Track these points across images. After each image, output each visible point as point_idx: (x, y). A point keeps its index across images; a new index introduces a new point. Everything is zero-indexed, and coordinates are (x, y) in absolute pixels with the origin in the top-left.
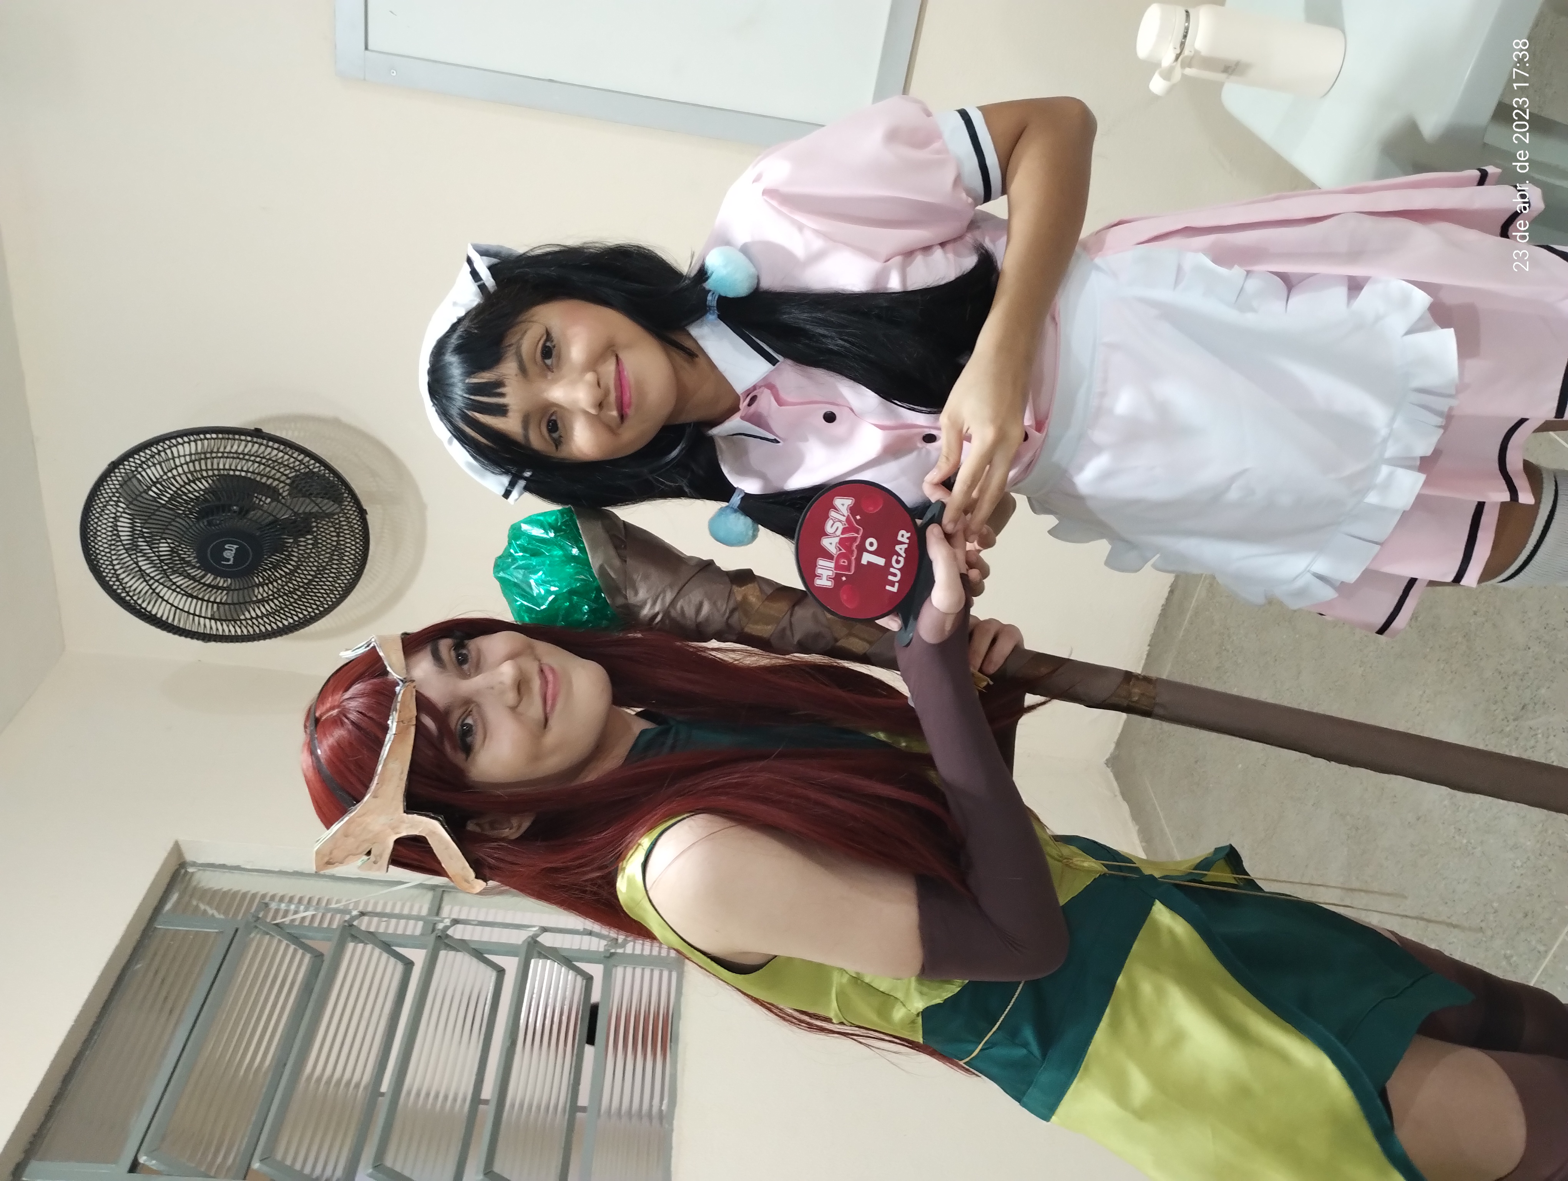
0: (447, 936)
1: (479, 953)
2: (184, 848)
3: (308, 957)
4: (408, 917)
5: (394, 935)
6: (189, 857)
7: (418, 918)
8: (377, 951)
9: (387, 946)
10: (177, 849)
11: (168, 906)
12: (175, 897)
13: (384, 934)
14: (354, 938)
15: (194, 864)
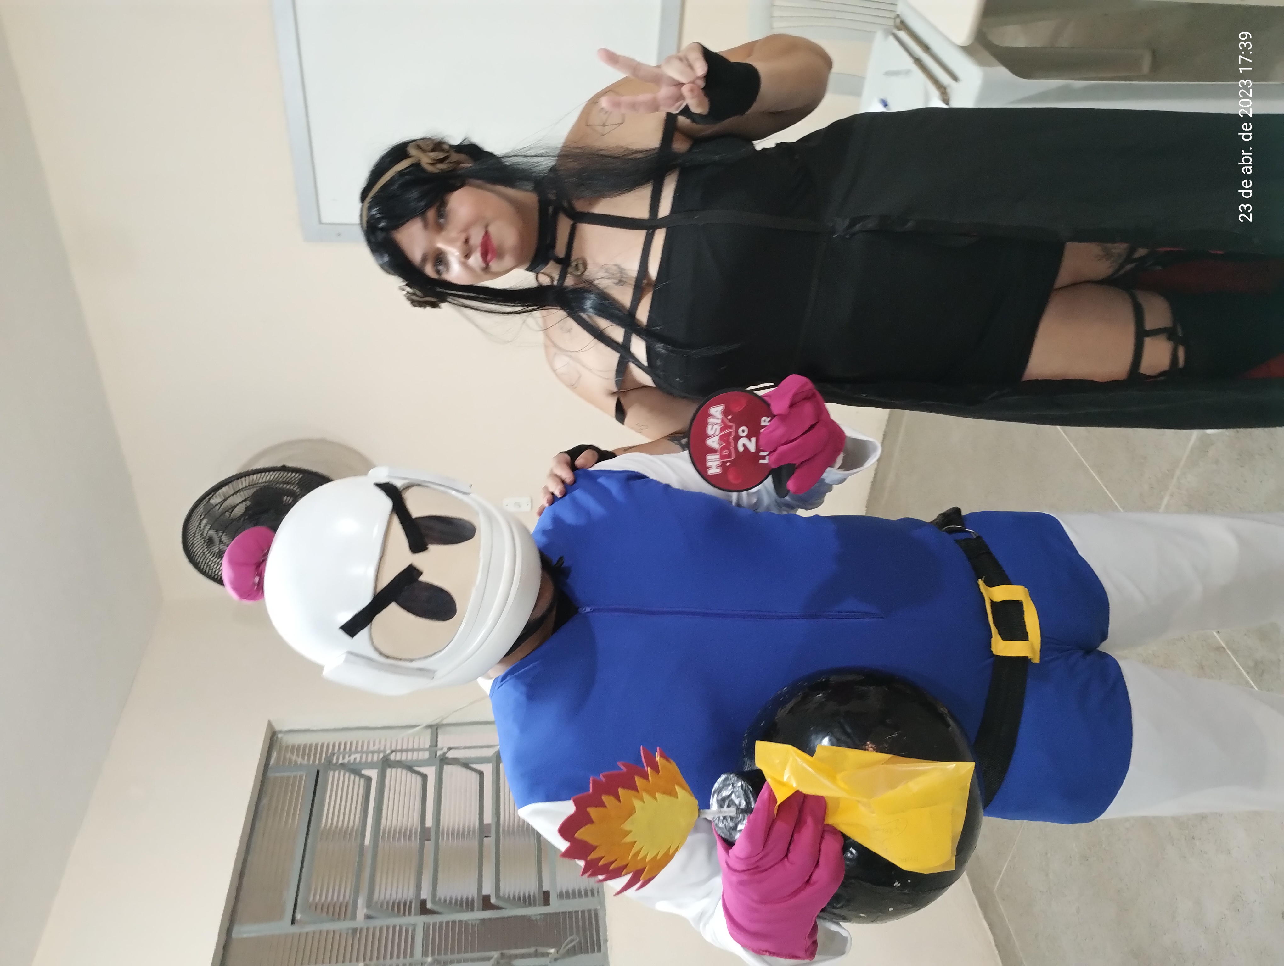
0: (447, 758)
1: (466, 764)
2: (274, 724)
3: (362, 781)
4: (418, 750)
5: (411, 761)
6: (278, 727)
7: (426, 750)
8: (404, 772)
9: (409, 767)
10: (270, 725)
11: (272, 761)
12: (274, 755)
13: (406, 761)
14: (390, 766)
15: (281, 732)
